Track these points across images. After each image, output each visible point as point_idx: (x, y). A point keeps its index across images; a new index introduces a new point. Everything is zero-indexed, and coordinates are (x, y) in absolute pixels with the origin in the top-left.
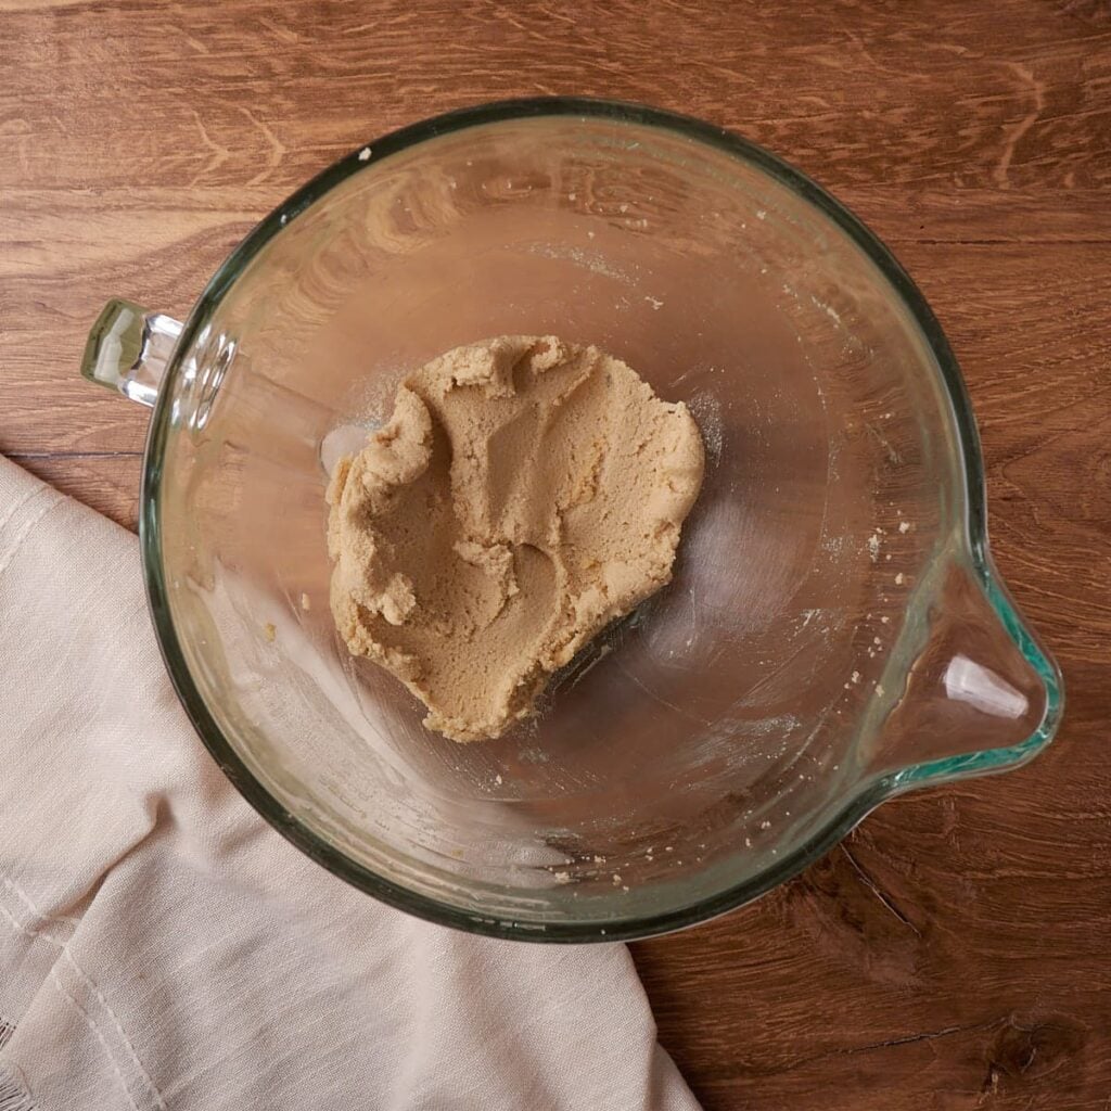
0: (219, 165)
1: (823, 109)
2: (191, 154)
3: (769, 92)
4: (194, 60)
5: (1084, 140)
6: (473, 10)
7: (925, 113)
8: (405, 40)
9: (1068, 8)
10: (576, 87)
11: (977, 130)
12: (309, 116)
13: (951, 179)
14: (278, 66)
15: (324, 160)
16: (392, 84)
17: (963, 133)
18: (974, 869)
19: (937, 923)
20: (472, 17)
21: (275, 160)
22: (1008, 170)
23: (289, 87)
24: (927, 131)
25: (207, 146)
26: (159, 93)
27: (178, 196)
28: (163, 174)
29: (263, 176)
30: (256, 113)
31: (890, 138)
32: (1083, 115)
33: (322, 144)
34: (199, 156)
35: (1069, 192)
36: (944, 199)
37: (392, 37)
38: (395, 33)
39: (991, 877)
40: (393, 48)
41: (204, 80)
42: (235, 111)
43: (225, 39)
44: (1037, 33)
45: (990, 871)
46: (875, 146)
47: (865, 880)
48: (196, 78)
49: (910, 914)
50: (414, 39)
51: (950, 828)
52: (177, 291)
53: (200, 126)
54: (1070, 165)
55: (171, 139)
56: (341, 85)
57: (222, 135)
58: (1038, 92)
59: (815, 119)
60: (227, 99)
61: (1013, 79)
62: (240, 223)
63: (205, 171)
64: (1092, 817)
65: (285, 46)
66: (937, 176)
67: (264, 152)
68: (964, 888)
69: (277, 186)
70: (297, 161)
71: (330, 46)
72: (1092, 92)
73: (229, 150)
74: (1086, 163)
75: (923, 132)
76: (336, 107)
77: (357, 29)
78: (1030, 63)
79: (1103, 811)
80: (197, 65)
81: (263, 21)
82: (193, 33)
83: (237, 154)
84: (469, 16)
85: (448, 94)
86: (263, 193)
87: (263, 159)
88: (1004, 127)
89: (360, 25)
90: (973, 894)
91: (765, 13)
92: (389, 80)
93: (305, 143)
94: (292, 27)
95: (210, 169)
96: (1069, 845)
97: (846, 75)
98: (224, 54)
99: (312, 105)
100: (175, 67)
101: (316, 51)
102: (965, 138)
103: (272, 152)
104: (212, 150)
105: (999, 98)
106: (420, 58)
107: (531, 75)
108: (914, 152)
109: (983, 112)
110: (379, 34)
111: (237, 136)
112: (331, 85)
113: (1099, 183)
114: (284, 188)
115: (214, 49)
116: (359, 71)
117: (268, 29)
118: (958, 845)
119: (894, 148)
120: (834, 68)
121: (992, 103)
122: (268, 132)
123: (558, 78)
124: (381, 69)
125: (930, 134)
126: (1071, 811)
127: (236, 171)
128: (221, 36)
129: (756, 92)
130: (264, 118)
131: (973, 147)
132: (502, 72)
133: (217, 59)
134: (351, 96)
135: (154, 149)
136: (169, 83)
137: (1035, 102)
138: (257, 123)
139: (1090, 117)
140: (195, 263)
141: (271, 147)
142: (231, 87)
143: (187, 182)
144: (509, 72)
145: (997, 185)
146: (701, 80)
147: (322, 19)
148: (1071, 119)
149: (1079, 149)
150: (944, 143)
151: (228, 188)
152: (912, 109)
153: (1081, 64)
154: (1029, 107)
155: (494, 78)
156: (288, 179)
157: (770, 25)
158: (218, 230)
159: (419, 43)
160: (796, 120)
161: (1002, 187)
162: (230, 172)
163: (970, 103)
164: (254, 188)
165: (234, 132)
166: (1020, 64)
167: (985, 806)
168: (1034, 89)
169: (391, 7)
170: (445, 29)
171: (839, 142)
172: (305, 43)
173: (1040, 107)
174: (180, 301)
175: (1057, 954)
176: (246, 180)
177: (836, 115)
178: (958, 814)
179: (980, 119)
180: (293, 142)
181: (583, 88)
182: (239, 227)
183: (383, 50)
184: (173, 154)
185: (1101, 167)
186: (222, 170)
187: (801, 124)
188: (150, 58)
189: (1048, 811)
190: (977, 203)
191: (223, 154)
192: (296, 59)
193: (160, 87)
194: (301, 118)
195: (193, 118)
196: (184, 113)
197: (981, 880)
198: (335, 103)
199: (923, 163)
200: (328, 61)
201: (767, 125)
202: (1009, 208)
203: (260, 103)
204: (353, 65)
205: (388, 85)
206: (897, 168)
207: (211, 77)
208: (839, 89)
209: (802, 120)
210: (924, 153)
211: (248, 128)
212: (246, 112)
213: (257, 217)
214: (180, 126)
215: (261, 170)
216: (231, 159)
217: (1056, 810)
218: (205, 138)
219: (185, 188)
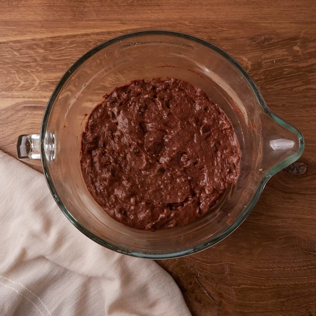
0: (21, 85)
2: (13, 83)
4: (15, 57)
5: (262, 77)
6: (92, 43)
8: (73, 52)
9: (257, 41)
12: (46, 72)
14: (38, 59)
15: (50, 84)
16: (69, 63)
18: (234, 285)
19: (224, 301)
20: (92, 45)
21: (37, 84)
23: (41, 64)
26: (5, 66)
27: (10, 94)
28: (6, 88)
29: (33, 88)
30: (32, 72)
32: (262, 70)
33: (49, 80)
34: (16, 83)
37: (69, 51)
38: (70, 50)
39: (239, 288)
40: (70, 54)
41: (18, 63)
42: (26, 71)
43: (24, 52)
44: (248, 48)
45: (239, 286)
47: (202, 288)
48: (16, 62)
49: (216, 298)
50: (75, 51)
51: (227, 273)
53: (16, 75)
55: (8, 78)
56: (55, 64)
57: (22, 78)
58: (249, 64)
60: (23, 68)
61: (242, 61)
62: (27, 101)
63: (18, 87)
64: (269, 270)
65: (40, 54)
67: (34, 82)
68: (231, 291)
69: (37, 91)
70: (42, 84)
71: (53, 53)
72: (264, 64)
73: (24, 81)
74: (263, 83)
76: (54, 70)
77: (60, 49)
78: (247, 56)
79: (272, 268)
80: (16, 59)
81: (34, 47)
82: (15, 50)
83: (26, 83)
84: (91, 45)
86: (33, 93)
87: (33, 84)
89: (61, 48)
90: (234, 293)
92: (68, 62)
93: (45, 79)
94: (42, 48)
96: (262, 278)
98: (24, 56)
99: (47, 69)
100: (10, 59)
101: (48, 55)
103: (36, 82)
104: (19, 81)
106: (77, 56)
110: (66, 50)
112: (52, 64)
113: (267, 89)
114: (39, 91)
115: (21, 54)
116: (60, 60)
117: (36, 49)
118: (229, 278)
122: (35, 77)
124: (66, 59)
126: (262, 268)
127: (26, 87)
128: (23, 51)
130: (34, 73)
133: (21, 57)
134: (58, 67)
135: (4, 81)
136: (8, 63)
137: (248, 67)
138: (32, 74)
139: (264, 71)
141: (35, 80)
142: (25, 64)
143: (12, 90)
147: (50, 46)
148: (258, 72)
149: (261, 80)
151: (24, 92)
153: (261, 56)
156: (40, 89)
158: (20, 103)
159: (77, 52)
162: (24, 87)
164: (31, 92)
165: (26, 77)
166: (244, 57)
167: (237, 266)
169: (70, 43)
170: (84, 49)
172: (45, 53)
173: (250, 68)
174: (9, 123)
175: (259, 311)
176: (28, 89)
178: (229, 269)
180: (42, 79)
182: (26, 102)
183: (67, 54)
184: (9, 83)
185: (267, 84)
188: (3, 57)
189: (256, 268)
191: (22, 83)
192: (43, 57)
193: (6, 65)
194: (43, 73)
195: (15, 73)
196: (12, 72)
197: (237, 289)
198: (53, 69)
200: (52, 57)
203: (33, 69)
204: (59, 58)
205: (68, 64)
207: (20, 62)
211: (30, 75)
212: (29, 71)
213: (31, 99)
214: (11, 75)
215: (33, 87)
216: (25, 84)
217: (258, 268)
218: (18, 78)
219: (12, 92)
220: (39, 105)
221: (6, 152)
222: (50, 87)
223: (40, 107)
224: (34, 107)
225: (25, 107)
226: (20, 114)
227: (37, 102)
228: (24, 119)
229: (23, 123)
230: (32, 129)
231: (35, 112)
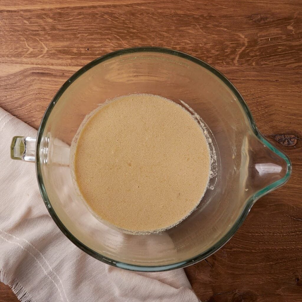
0: (30, 52)
1: (189, 43)
2: (22, 49)
3: (175, 39)
4: (25, 26)
5: (258, 54)
6: (98, 15)
7: (216, 45)
8: (80, 22)
9: (254, 20)
10: (124, 36)
11: (230, 50)
12: (54, 41)
13: (222, 63)
14: (47, 28)
15: (58, 52)
16: (76, 33)
17: (226, 51)
18: (226, 248)
19: (216, 262)
20: (98, 17)
21: (45, 52)
22: (238, 61)
23: (49, 33)
24: (216, 50)
25: (27, 47)
26: (15, 34)
27: (19, 60)
28: (15, 54)
29: (42, 56)
30: (41, 40)
31: (207, 52)
32: (258, 47)
33: (57, 48)
34: (25, 50)
35: (254, 67)
36: (221, 68)
37: (77, 21)
38: (78, 20)
40: (77, 24)
41: (27, 31)
42: (35, 39)
43: (34, 21)
44: (245, 26)
45: (231, 249)
46: (203, 53)
48: (26, 30)
50: (83, 22)
52: (17, 84)
53: (26, 42)
54: (254, 60)
55: (18, 45)
56: (63, 33)
57: (31, 45)
58: (246, 41)
59: (187, 46)
60: (33, 36)
61: (239, 38)
62: (35, 67)
63: (27, 54)
64: (259, 235)
65: (49, 23)
66: (219, 61)
67: (42, 49)
68: (224, 253)
69: (45, 58)
70: (50, 52)
71: (61, 23)
72: (260, 41)
73: (33, 49)
74: (258, 60)
75: (215, 50)
76: (61, 39)
77: (68, 19)
78: (244, 33)
79: (262, 233)
80: (26, 27)
81: (44, 16)
82: (25, 19)
83: (35, 50)
84: (97, 17)
85: (91, 36)
86: (41, 60)
87: (42, 51)
88: (237, 50)
89: (69, 18)
90: (226, 255)
91: (174, 18)
92: (75, 32)
93: (53, 48)
94: (51, 18)
95: (28, 53)
96: (253, 242)
97: (195, 35)
98: (33, 24)
99: (55, 38)
100: (20, 27)
101: (57, 24)
102: (227, 52)
103: (44, 50)
104: (29, 49)
105: (235, 42)
106: (84, 27)
107: (113, 32)
108: (213, 55)
109: (231, 46)
110: (74, 20)
111: (35, 45)
112: (60, 33)
113: (262, 65)
114: (47, 59)
115: (31, 23)
116: (68, 30)
117: (45, 18)
119: (208, 54)
120: (192, 33)
121: (234, 43)
122: (43, 44)
123: (119, 33)
124: (74, 29)
125: (217, 51)
126: (253, 233)
127: (34, 54)
128: (33, 20)
129: (172, 38)
130: (42, 41)
131: (229, 55)
132: (105, 31)
133: (31, 25)
134: (66, 36)
135: (13, 48)
136: (18, 31)
137: (245, 44)
138: (40, 42)
139: (259, 48)
140: (22, 77)
141: (44, 48)
142: (34, 33)
143: (21, 57)
144: (107, 31)
145: (235, 64)
146: (157, 35)
147: (59, 16)
148: (254, 48)
149: (257, 56)
150: (221, 53)
151: (32, 58)
152: (213, 44)
153: (257, 34)
154: (243, 45)
155: (103, 33)
156: (48, 57)
157: (176, 22)
158: (29, 69)
159: (84, 23)
160: (182, 46)
161: (236, 65)
162: (33, 54)
163: (228, 43)
164: (39, 59)
166: (241, 34)
168: (245, 40)
169: (77, 14)
170: (91, 20)
171: (193, 52)
172: (54, 22)
173: (246, 45)
174: (17, 87)
175: (249, 273)
176: (37, 56)
177: (192, 45)
179: (230, 47)
180: (50, 47)
181: (126, 36)
182: (34, 68)
183: (74, 25)
184: (19, 49)
185: (262, 61)
186: (31, 54)
187: (183, 47)
188: (13, 25)
189: (247, 233)
190: (229, 69)
191: (31, 50)
192: (52, 26)
193: (16, 32)
194: (52, 41)
195: (24, 40)
196: (22, 39)
197: (229, 251)
198: (61, 38)
199: (215, 58)
200: (60, 27)
201: (174, 47)
202: (238, 71)
203: (42, 37)
204: (66, 28)
205: (75, 33)
206: (208, 59)
207: (29, 30)
208: (193, 38)
209: (183, 46)
210: (215, 56)
211: (38, 43)
212: (38, 39)
213: (39, 66)
214: (20, 42)
215: (41, 54)
216: (33, 51)
217: (249, 232)
218: (27, 46)
219: (21, 58)
220: (47, 72)
221: (14, 115)
222: (57, 55)
223: (48, 73)
224: (42, 73)
225: (33, 73)
226: (28, 80)
227: (45, 68)
228: (32, 85)
229: (31, 88)
230: (39, 94)
231: (42, 78)
